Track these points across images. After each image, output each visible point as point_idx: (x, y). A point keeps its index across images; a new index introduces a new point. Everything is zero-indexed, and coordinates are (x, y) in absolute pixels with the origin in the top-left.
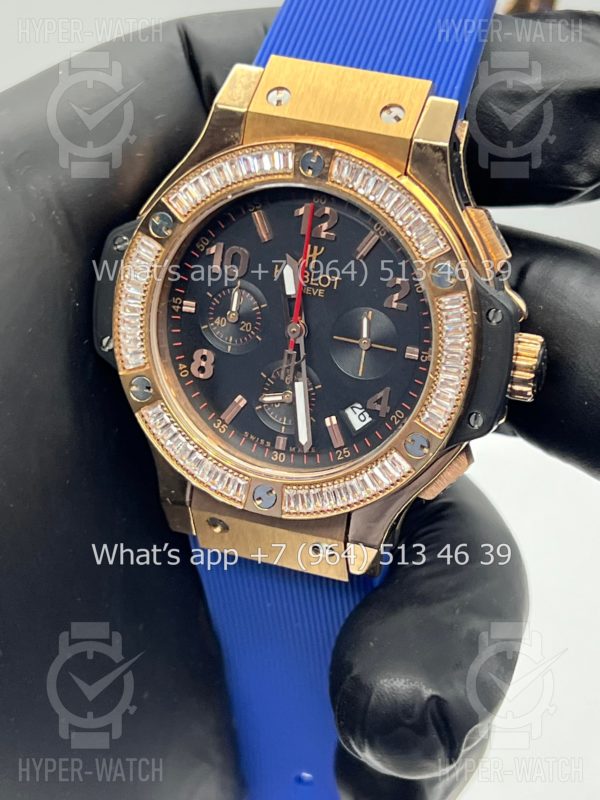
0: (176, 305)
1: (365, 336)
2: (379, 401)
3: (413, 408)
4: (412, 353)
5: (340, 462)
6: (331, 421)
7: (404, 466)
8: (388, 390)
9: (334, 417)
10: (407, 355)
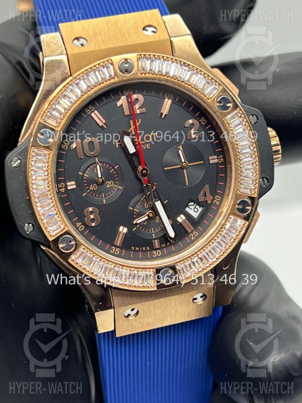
0: (62, 188)
1: (183, 161)
2: (205, 195)
3: (224, 192)
4: (213, 160)
5: (194, 241)
6: (181, 219)
7: (240, 222)
8: (207, 186)
9: (182, 216)
10: (211, 162)
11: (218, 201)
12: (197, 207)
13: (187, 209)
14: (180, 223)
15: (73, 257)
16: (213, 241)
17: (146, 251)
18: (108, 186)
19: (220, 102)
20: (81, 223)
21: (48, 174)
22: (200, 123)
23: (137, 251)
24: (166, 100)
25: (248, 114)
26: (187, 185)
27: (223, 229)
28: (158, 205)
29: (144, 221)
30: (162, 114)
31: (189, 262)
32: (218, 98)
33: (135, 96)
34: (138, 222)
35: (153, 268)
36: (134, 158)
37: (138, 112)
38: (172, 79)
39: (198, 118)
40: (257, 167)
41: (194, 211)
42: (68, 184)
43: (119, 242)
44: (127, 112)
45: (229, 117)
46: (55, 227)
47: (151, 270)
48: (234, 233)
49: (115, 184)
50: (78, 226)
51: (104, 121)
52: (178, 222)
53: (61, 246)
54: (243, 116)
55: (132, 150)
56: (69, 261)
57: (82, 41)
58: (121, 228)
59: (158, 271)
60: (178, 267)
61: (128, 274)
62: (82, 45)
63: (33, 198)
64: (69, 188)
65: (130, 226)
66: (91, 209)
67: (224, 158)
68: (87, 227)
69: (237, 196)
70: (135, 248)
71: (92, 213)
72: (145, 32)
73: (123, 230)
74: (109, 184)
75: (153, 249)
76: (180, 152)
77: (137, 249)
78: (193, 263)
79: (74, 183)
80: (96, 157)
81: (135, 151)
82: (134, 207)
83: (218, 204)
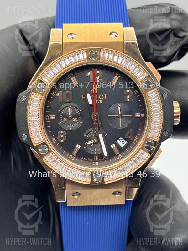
0: (48, 117)
1: (120, 113)
2: (129, 135)
3: (142, 134)
4: (138, 115)
5: (119, 160)
6: (113, 146)
7: (146, 154)
8: (131, 130)
9: (114, 144)
10: (136, 116)
11: (137, 139)
12: (124, 141)
13: (118, 141)
14: (112, 149)
15: (45, 157)
16: (128, 162)
17: (90, 161)
18: (74, 121)
20: (55, 139)
21: (39, 109)
22: (134, 93)
23: (85, 160)
24: (116, 76)
26: (120, 127)
27: (135, 157)
28: (101, 136)
29: (92, 144)
32: (144, 81)
33: (98, 72)
34: (88, 144)
35: (90, 172)
37: (99, 81)
38: (119, 66)
39: (133, 90)
40: (162, 124)
41: (122, 143)
42: (51, 115)
43: (75, 153)
44: (91, 80)
45: (150, 92)
46: (38, 139)
49: (78, 120)
50: (53, 140)
51: (78, 83)
53: (40, 150)
54: (158, 93)
56: (43, 159)
57: (73, 36)
58: (77, 145)
59: (92, 173)
62: (73, 38)
63: (28, 121)
64: (52, 118)
65: (83, 145)
66: (62, 132)
67: (145, 115)
68: (58, 142)
69: (147, 139)
70: (84, 158)
71: (62, 134)
72: (111, 35)
73: (78, 147)
74: (75, 119)
75: (94, 160)
76: (119, 108)
77: (85, 159)
79: (55, 115)
80: (69, 103)
81: (92, 103)
82: (87, 135)
83: (136, 141)
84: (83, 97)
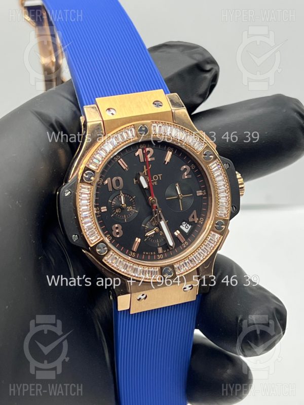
0: (97, 211)
1: (179, 194)
2: (193, 217)
3: (206, 215)
4: (199, 193)
5: (186, 248)
6: (177, 233)
7: (217, 236)
8: (195, 211)
9: (178, 231)
10: (198, 195)
11: (202, 221)
12: (188, 225)
13: (181, 227)
14: (177, 236)
15: (106, 258)
16: (199, 249)
17: (153, 255)
18: (128, 210)
19: (205, 155)
20: (110, 235)
21: (90, 202)
22: (191, 168)
23: (147, 255)
24: (169, 152)
25: (224, 162)
26: (181, 210)
27: (206, 241)
28: (163, 224)
29: (152, 234)
30: (165, 161)
31: (182, 263)
32: (204, 152)
33: (148, 149)
34: (149, 235)
35: (158, 266)
36: (146, 191)
37: (149, 160)
39: (189, 165)
40: (229, 199)
41: (186, 228)
42: (102, 208)
43: (135, 249)
44: (142, 160)
45: (210, 165)
46: (93, 238)
47: (158, 268)
48: (212, 243)
49: (133, 208)
50: (108, 237)
51: (127, 166)
52: (175, 236)
53: (98, 250)
54: (220, 164)
55: (145, 186)
56: (103, 260)
57: (112, 111)
58: (137, 238)
59: (162, 268)
60: (175, 266)
61: (142, 271)
62: (112, 114)
63: (79, 218)
64: (102, 211)
65: (143, 237)
66: (116, 225)
67: (207, 192)
68: (114, 238)
69: (216, 219)
70: (145, 253)
72: (154, 105)
73: (138, 240)
74: (129, 209)
75: (157, 253)
76: (177, 187)
77: (147, 253)
78: (185, 263)
79: (105, 207)
80: (121, 190)
81: (147, 186)
82: (145, 225)
83: (202, 223)
84: (135, 181)
